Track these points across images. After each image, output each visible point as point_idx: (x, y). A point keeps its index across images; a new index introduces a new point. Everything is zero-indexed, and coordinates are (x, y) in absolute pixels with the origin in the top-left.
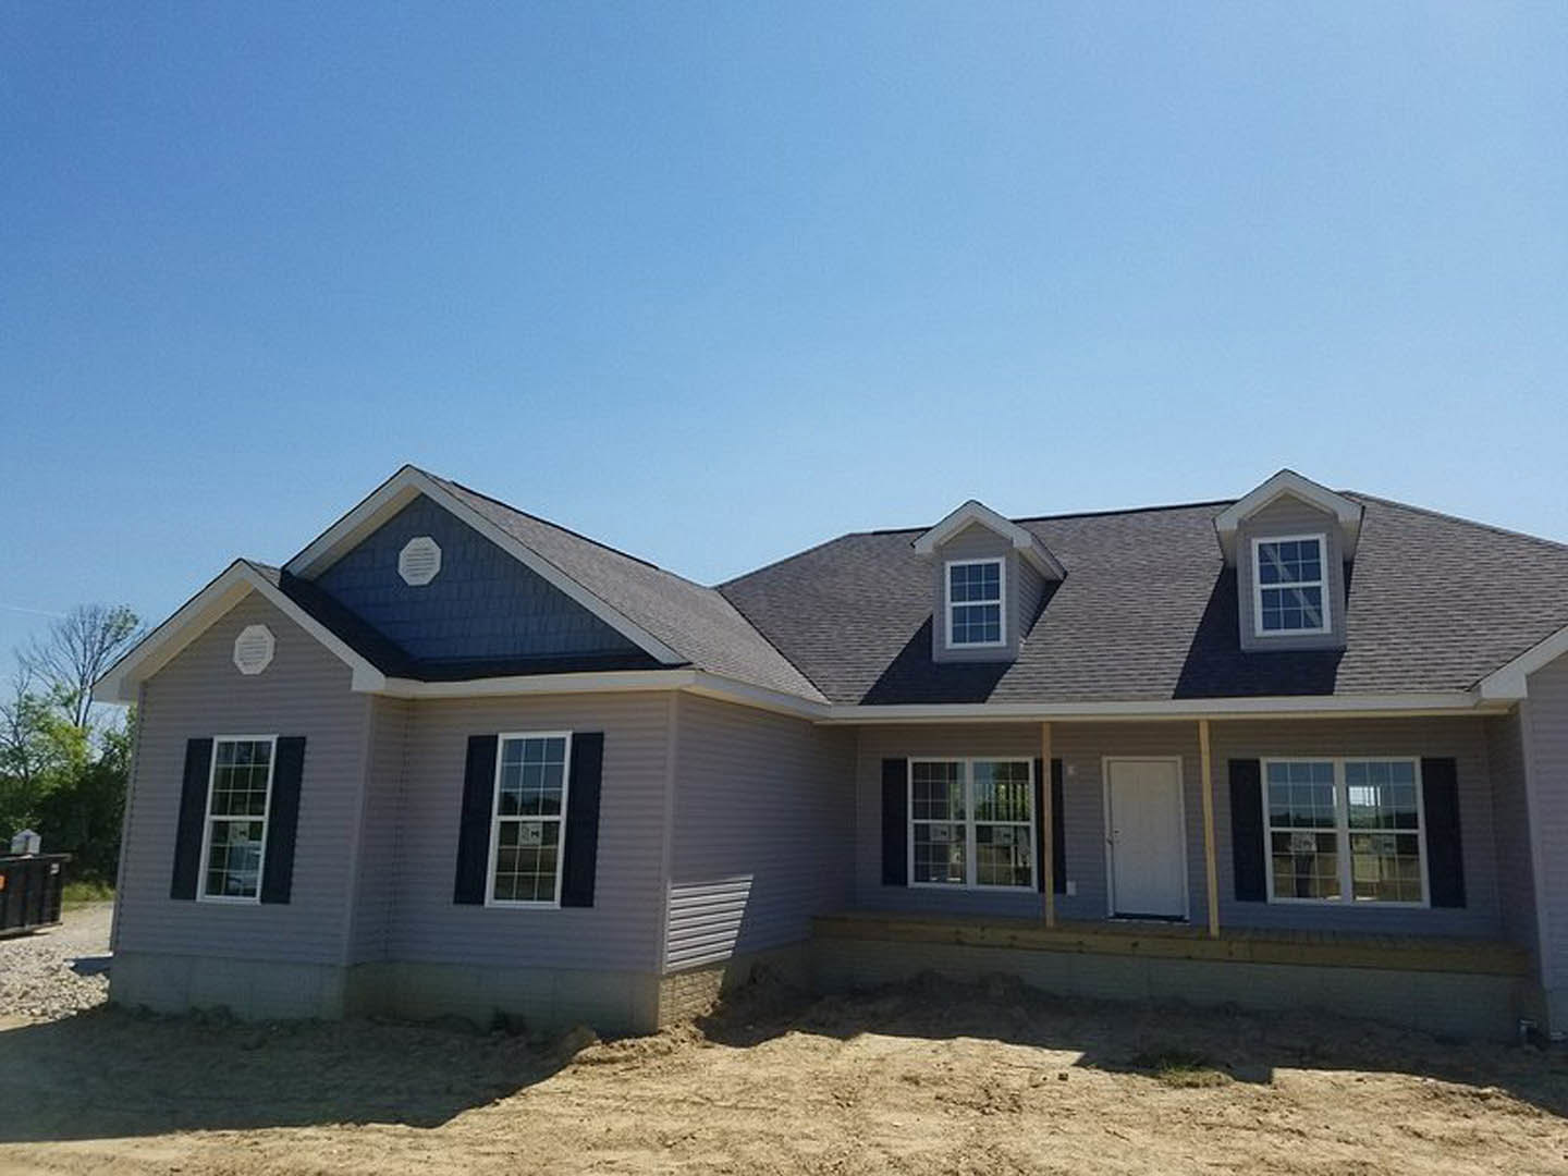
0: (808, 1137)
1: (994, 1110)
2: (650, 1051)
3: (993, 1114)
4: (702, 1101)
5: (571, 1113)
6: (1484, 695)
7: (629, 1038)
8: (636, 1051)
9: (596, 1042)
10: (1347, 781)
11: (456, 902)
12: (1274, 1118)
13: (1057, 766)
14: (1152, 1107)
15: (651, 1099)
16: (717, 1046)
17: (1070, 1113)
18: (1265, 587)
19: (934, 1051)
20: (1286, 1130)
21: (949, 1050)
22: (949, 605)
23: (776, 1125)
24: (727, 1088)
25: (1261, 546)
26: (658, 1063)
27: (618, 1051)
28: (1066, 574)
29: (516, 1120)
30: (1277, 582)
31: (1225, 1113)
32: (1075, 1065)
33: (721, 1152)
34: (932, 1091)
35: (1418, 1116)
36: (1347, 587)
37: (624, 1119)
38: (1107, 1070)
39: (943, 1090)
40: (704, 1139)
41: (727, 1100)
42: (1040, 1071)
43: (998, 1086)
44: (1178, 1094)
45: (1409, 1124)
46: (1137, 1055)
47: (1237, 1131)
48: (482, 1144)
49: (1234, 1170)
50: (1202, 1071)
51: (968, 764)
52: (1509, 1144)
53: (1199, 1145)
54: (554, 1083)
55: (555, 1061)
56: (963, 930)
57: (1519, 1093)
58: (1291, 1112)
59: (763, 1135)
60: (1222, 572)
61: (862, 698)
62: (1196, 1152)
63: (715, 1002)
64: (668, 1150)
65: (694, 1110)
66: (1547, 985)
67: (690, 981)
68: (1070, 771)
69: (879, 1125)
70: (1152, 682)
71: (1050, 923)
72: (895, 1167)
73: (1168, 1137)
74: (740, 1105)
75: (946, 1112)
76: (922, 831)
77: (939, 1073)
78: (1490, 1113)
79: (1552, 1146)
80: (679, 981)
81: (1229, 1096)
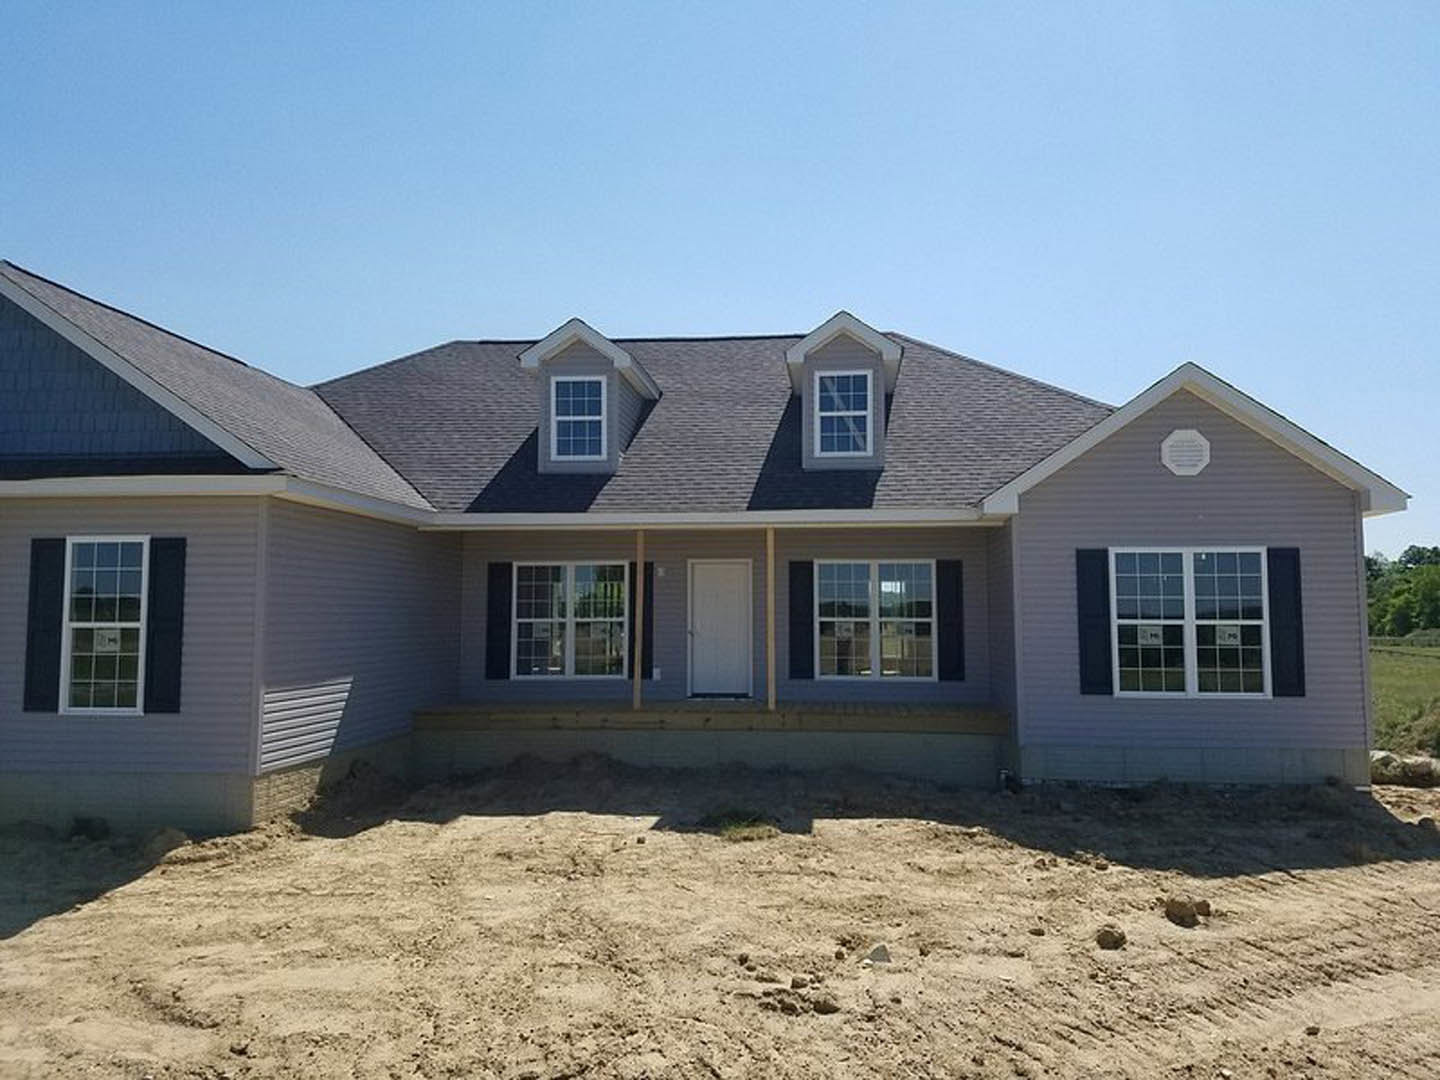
0: (404, 917)
1: (579, 876)
2: (244, 848)
3: (577, 879)
4: (299, 892)
5: (159, 913)
6: (985, 511)
7: (221, 836)
8: (228, 849)
9: (186, 842)
10: (880, 577)
11: (26, 709)
12: (812, 862)
13: (649, 567)
14: (714, 860)
15: (245, 893)
16: (315, 838)
17: (645, 872)
18: (824, 414)
19: (527, 827)
20: (821, 872)
21: (542, 825)
22: (554, 419)
23: (373, 908)
24: (324, 877)
25: (821, 378)
26: (252, 858)
27: (210, 849)
28: (661, 394)
29: (99, 925)
30: (832, 410)
31: (773, 861)
32: (653, 828)
33: (316, 938)
34: (524, 864)
35: (923, 853)
36: (887, 418)
37: (217, 914)
38: (679, 831)
39: (533, 862)
40: (299, 927)
41: (325, 889)
42: (623, 837)
43: (584, 853)
44: (737, 848)
45: (915, 860)
46: (704, 815)
47: (782, 876)
48: (62, 951)
49: (778, 910)
50: (758, 826)
51: (570, 567)
52: (989, 872)
53: (752, 891)
54: (141, 885)
55: (141, 863)
56: (559, 716)
57: (998, 833)
58: (826, 857)
59: (358, 919)
60: (791, 399)
61: (468, 506)
62: (749, 897)
63: (313, 798)
64: (262, 941)
65: (290, 901)
66: (1022, 741)
67: (285, 779)
68: (660, 572)
69: (473, 899)
70: (731, 496)
71: (637, 704)
72: (486, 937)
73: (727, 886)
74: (337, 893)
75: (536, 881)
76: (526, 629)
77: (531, 847)
78: (975, 848)
79: (1019, 872)
80: (275, 780)
81: (778, 846)
